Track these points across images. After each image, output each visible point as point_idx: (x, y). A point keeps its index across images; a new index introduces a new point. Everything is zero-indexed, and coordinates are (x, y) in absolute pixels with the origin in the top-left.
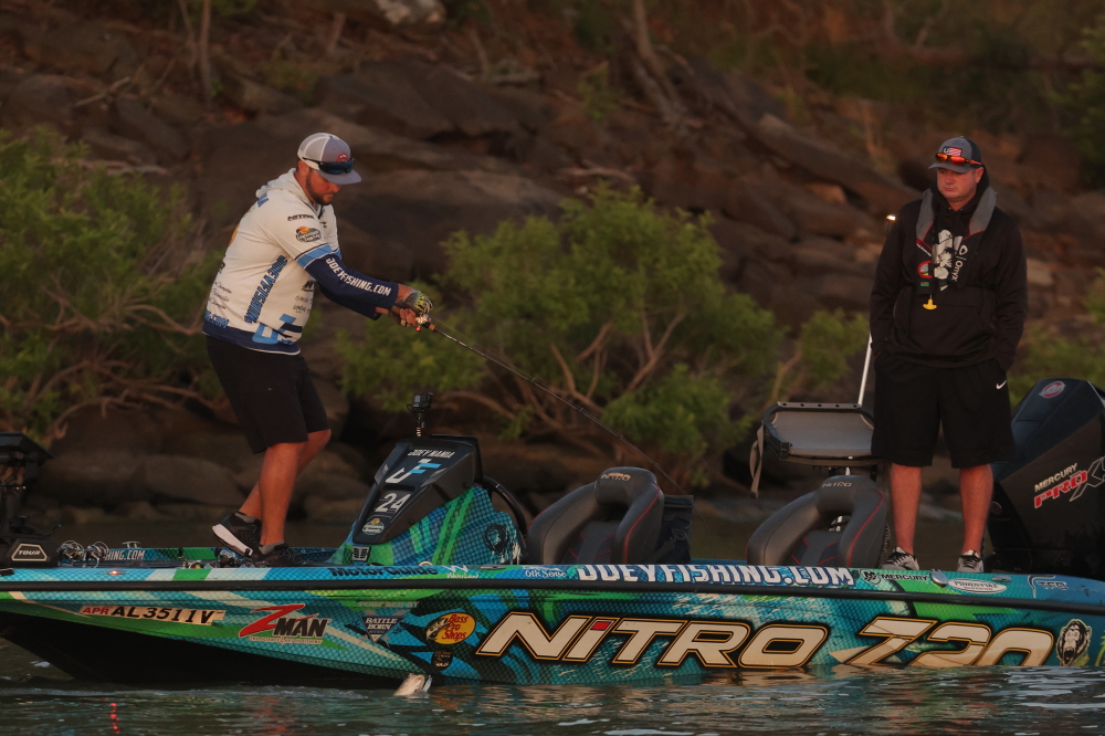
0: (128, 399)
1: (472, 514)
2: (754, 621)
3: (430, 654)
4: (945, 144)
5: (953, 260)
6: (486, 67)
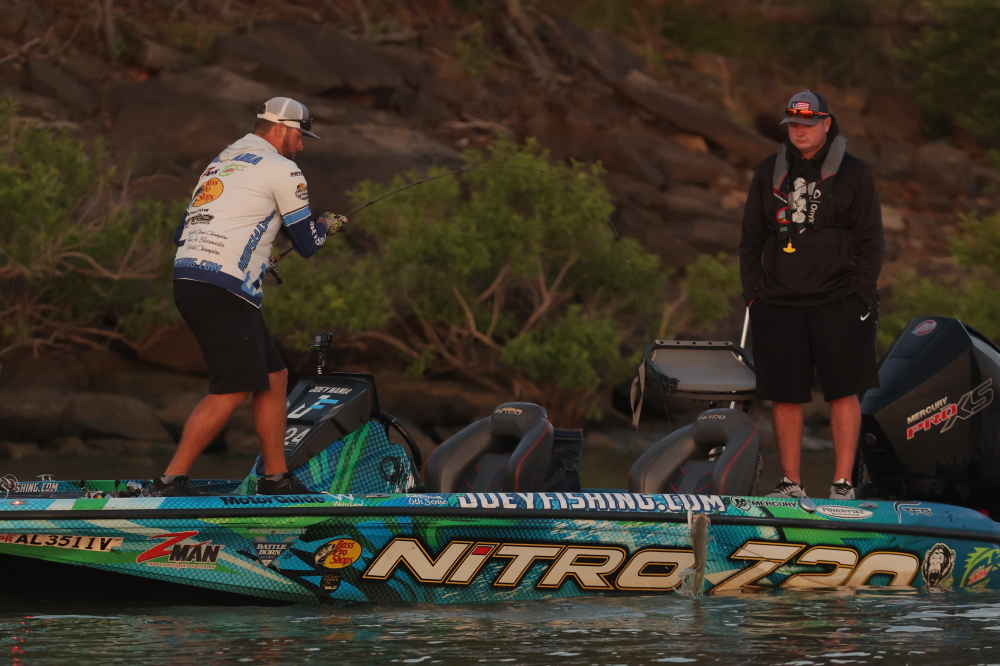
0: (58, 340)
1: (368, 447)
2: (630, 546)
3: (319, 578)
4: (793, 99)
5: (808, 205)
6: (368, 27)
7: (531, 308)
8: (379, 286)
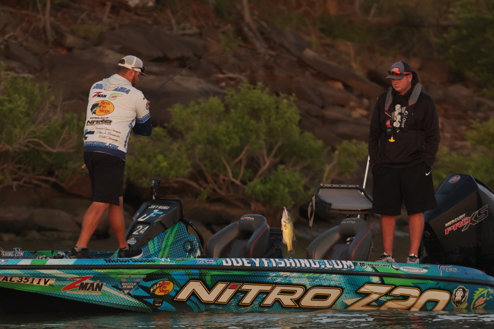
0: (25, 182)
1: (178, 235)
2: (307, 285)
3: (153, 300)
4: (393, 66)
5: (402, 119)
7: (260, 167)
8: (184, 156)
